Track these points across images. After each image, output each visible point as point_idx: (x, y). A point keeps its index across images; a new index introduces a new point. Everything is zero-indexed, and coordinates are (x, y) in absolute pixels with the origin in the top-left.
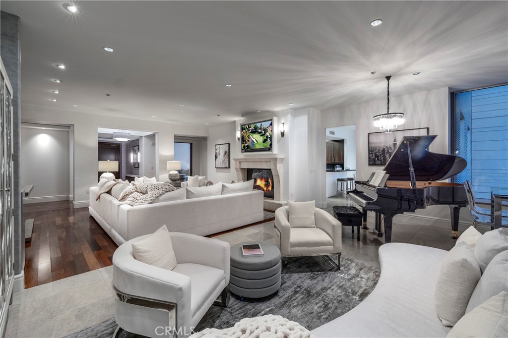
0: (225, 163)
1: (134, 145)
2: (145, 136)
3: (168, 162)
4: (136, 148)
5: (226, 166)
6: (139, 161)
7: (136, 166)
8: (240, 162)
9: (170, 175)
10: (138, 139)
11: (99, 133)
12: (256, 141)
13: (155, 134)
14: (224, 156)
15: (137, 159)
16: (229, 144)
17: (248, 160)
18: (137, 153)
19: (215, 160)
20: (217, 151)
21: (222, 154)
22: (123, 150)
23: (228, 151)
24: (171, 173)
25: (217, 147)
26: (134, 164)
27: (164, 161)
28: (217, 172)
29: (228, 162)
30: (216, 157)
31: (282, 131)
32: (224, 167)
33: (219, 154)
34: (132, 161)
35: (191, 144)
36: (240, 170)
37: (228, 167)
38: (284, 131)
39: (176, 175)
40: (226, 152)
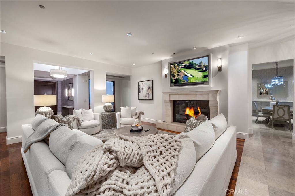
0: (149, 96)
1: (69, 83)
2: (78, 75)
3: (102, 95)
4: (70, 85)
5: (149, 98)
6: (73, 95)
7: (71, 100)
8: (169, 95)
9: (105, 107)
10: (73, 78)
11: (34, 70)
12: (191, 75)
13: (89, 72)
14: (147, 90)
15: (71, 94)
16: (153, 80)
17: (178, 93)
18: (71, 89)
19: (139, 93)
20: (141, 87)
21: (145, 88)
22: (59, 87)
23: (151, 86)
24: (106, 105)
25: (140, 83)
26: (69, 97)
27: (99, 95)
28: (139, 103)
29: (151, 95)
30: (139, 91)
31: (220, 66)
32: (147, 99)
33: (142, 89)
34: (67, 95)
35: (114, 83)
36: (169, 102)
37: (152, 99)
38: (221, 66)
39: (110, 106)
40: (149, 88)
